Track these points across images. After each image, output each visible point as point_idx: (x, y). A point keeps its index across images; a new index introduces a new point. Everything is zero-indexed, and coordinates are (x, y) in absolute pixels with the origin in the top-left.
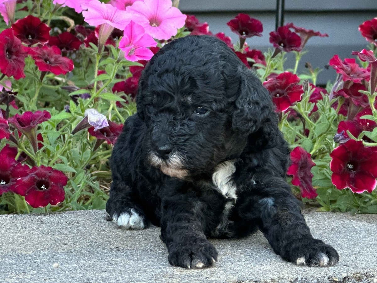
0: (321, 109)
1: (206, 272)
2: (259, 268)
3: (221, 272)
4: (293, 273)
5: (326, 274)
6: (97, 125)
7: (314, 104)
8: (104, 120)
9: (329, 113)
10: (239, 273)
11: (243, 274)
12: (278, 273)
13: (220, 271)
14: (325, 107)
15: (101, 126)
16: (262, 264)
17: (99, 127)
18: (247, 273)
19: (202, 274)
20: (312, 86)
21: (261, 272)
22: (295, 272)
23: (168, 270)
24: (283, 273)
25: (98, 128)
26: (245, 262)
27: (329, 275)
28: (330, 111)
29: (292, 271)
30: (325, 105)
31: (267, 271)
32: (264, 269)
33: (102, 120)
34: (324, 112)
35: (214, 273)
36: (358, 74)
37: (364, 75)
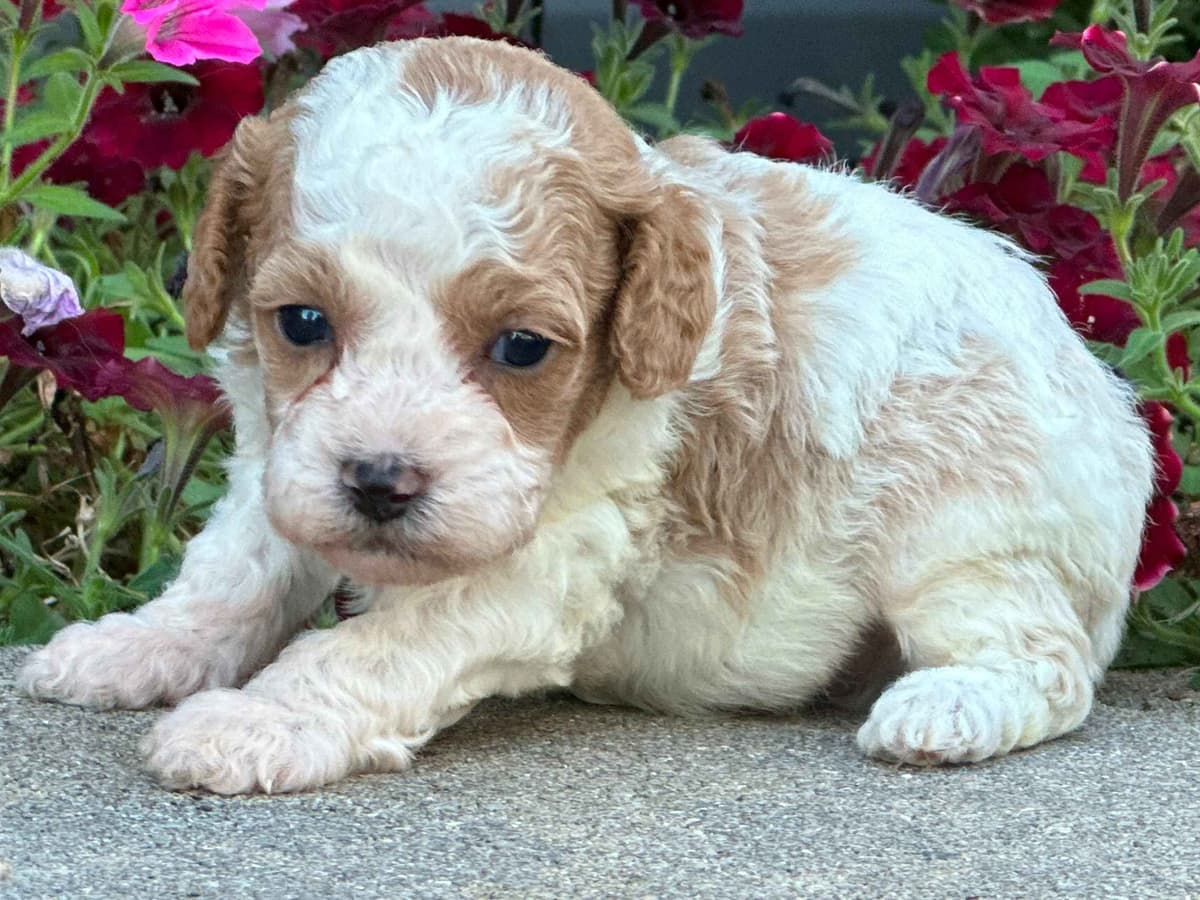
6: (39, 312)
8: (67, 291)
15: (51, 314)
16: (792, 867)
17: (45, 319)
25: (39, 322)
33: (55, 293)
36: (1032, 129)
37: (1053, 131)
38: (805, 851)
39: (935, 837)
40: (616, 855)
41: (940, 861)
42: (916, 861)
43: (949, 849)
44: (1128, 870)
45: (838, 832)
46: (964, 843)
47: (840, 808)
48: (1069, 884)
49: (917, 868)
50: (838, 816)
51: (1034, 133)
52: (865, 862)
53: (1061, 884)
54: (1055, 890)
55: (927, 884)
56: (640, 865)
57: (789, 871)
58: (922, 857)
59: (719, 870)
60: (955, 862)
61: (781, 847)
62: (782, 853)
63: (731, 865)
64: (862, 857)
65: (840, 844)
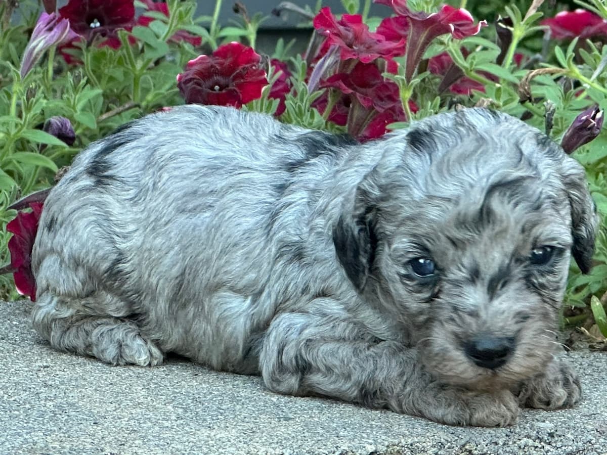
0: (296, 113)
1: (109, 443)
2: (206, 434)
3: (137, 442)
4: (273, 445)
5: (337, 447)
7: (278, 100)
9: (311, 121)
10: (173, 445)
11: (179, 446)
12: (245, 445)
13: (135, 439)
14: (303, 108)
16: (211, 425)
18: (187, 443)
19: (103, 446)
20: (274, 67)
21: (213, 442)
22: (277, 443)
23: (36, 438)
24: (255, 444)
26: (178, 422)
27: (342, 448)
28: (312, 116)
29: (271, 441)
30: (304, 104)
31: (224, 440)
32: (218, 437)
34: (301, 119)
35: (124, 445)
36: (367, 46)
37: (378, 47)
38: (219, 417)
39: (285, 410)
40: (126, 419)
41: (285, 422)
42: (273, 422)
43: (291, 416)
44: (377, 426)
45: (238, 407)
46: (299, 412)
47: (243, 395)
48: (346, 433)
49: (273, 426)
50: (240, 398)
51: (368, 48)
52: (248, 422)
53: (341, 434)
54: (337, 437)
55: (275, 434)
56: (138, 424)
57: (209, 427)
58: (277, 419)
59: (175, 427)
60: (292, 422)
61: (208, 415)
62: (208, 418)
63: (182, 424)
64: (247, 420)
65: (238, 413)
